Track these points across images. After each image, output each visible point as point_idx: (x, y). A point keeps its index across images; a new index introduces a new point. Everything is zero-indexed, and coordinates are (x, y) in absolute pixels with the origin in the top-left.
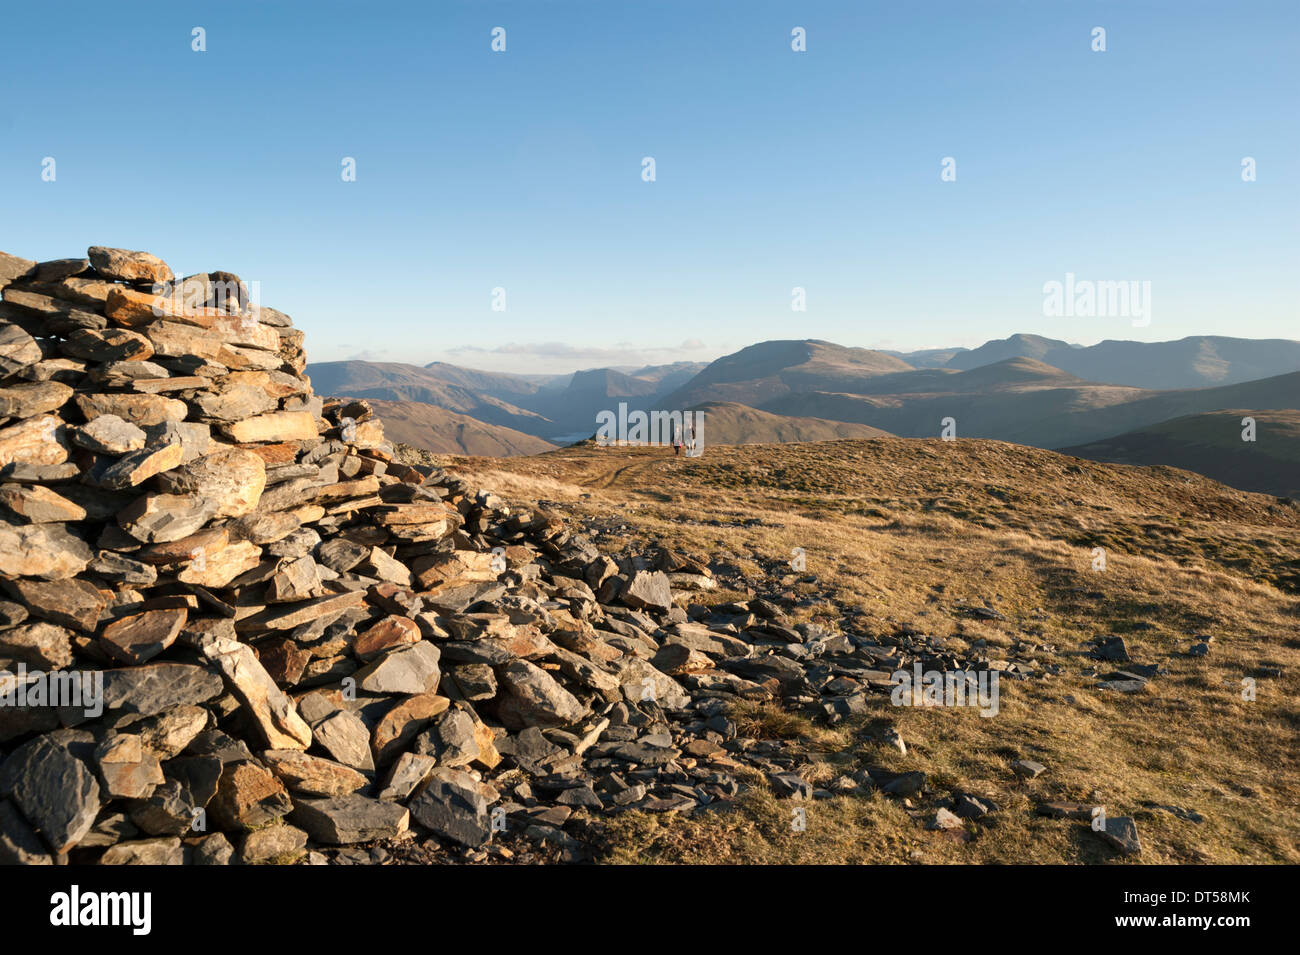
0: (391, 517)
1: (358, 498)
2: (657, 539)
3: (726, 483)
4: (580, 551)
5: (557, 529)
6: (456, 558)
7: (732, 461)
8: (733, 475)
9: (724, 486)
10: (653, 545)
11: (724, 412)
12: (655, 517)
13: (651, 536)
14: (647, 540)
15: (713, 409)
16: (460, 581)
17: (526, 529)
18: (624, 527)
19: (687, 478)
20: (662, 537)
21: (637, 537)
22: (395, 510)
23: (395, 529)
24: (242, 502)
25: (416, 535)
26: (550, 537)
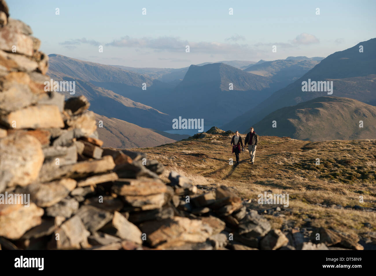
0: (125, 190)
1: (100, 174)
2: (309, 220)
3: (342, 178)
4: (256, 224)
5: (237, 205)
6: (176, 223)
7: (348, 156)
8: (349, 170)
9: (341, 180)
10: (307, 225)
11: (337, 107)
12: (303, 201)
13: (305, 217)
14: (301, 220)
15: (326, 104)
16: (180, 241)
17: (211, 205)
18: (279, 209)
19: (303, 171)
20: (314, 218)
21: (292, 217)
22: (128, 184)
23: (129, 199)
24: (27, 174)
25: (145, 203)
26: (231, 212)
